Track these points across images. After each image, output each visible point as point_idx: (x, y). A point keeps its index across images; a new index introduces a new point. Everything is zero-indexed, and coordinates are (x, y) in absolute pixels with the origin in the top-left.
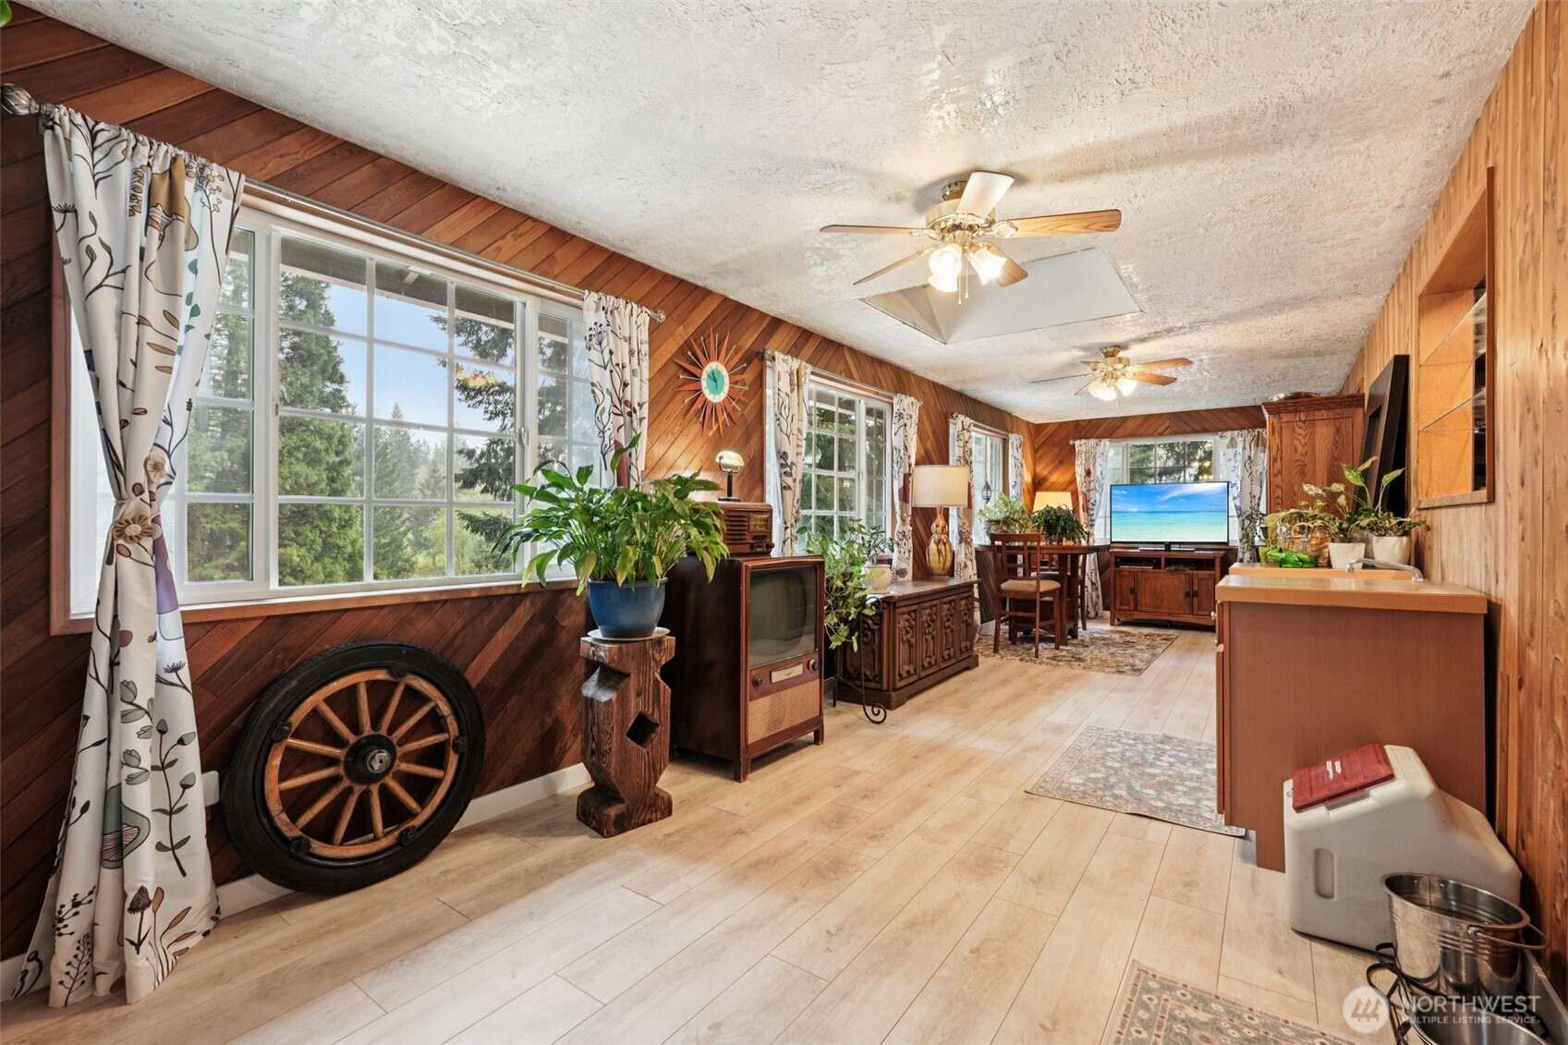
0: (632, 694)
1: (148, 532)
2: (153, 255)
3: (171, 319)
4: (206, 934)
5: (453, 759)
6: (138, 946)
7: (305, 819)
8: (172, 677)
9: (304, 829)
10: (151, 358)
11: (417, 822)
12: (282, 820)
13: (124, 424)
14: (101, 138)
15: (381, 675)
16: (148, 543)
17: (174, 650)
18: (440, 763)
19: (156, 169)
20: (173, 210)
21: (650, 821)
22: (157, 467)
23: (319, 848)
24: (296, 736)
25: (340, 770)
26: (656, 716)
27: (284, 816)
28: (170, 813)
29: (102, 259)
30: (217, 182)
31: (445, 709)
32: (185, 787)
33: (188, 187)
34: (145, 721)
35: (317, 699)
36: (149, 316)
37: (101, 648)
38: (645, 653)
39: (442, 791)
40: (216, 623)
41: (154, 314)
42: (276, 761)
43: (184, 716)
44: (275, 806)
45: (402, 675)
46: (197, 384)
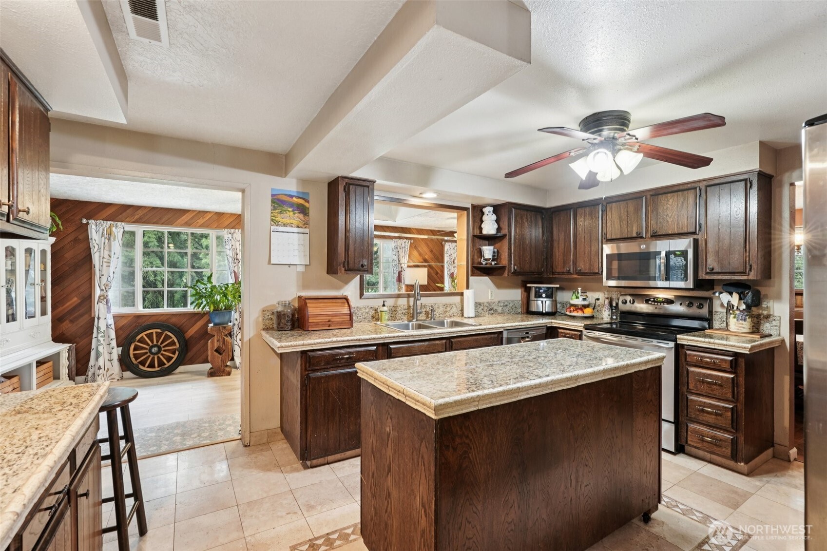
0: (216, 341)
1: (105, 298)
2: (106, 244)
3: (110, 256)
4: (118, 380)
5: (177, 353)
6: (99, 376)
7: (139, 360)
8: (109, 327)
9: (139, 363)
10: (105, 264)
11: (166, 366)
12: (133, 360)
13: (100, 277)
14: (97, 224)
15: (159, 331)
16: (105, 300)
17: (111, 321)
18: (174, 353)
19: (107, 227)
20: (110, 234)
21: (222, 376)
22: (107, 285)
23: (141, 367)
24: (138, 342)
25: (148, 351)
26: (224, 347)
27: (134, 359)
28: (110, 354)
29: (97, 247)
30: (120, 226)
31: (176, 340)
32: (112, 349)
33: (114, 229)
34: (102, 334)
35: (143, 334)
36: (105, 257)
37: (96, 320)
38: (220, 330)
39: (173, 360)
40: (123, 317)
41: (106, 256)
42: (132, 347)
43: (113, 335)
44: (132, 356)
45: (164, 331)
46: (116, 268)
